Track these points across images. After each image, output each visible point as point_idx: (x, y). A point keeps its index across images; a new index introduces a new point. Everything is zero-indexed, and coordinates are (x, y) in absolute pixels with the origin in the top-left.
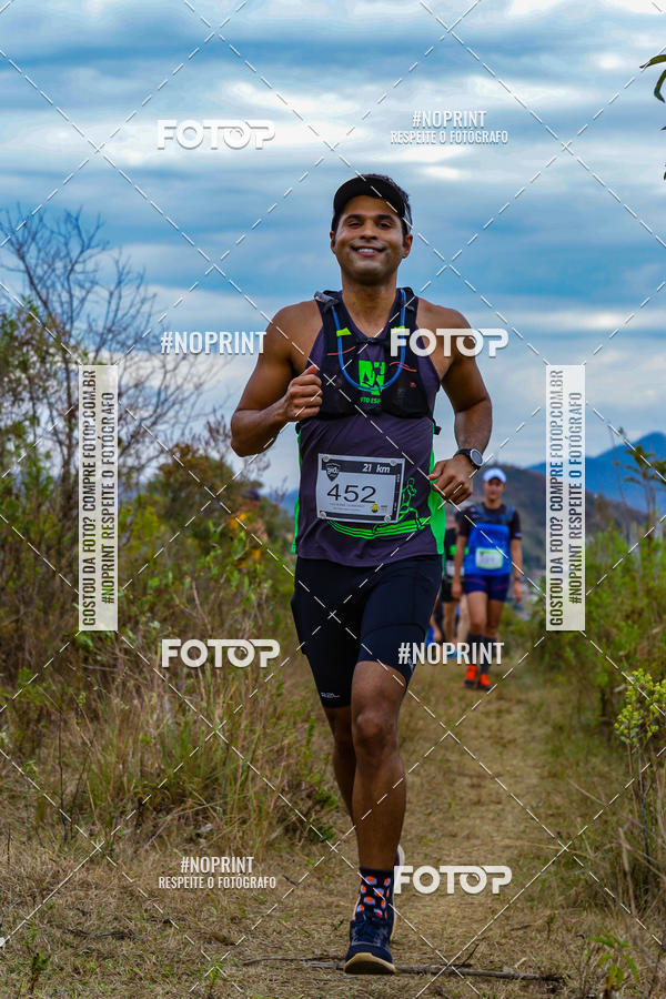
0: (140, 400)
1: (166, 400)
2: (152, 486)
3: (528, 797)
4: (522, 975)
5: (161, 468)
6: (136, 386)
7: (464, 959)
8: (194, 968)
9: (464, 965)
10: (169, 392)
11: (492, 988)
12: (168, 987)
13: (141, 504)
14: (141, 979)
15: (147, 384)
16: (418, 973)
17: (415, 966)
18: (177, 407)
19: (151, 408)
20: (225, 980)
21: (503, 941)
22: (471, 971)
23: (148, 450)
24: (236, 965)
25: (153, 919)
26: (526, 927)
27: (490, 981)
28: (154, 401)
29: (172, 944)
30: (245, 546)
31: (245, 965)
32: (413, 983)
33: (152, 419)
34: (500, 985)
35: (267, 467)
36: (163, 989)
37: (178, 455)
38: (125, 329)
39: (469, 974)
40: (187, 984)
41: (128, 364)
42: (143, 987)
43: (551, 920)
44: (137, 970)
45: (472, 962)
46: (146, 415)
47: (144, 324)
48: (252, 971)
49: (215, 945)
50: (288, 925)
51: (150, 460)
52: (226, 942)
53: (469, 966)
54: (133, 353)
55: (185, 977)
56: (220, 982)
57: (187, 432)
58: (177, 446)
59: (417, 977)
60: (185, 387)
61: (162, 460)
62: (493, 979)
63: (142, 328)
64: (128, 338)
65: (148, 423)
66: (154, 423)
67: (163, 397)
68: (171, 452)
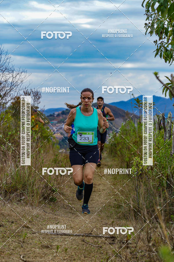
0: (6, 85)
1: (13, 85)
2: (9, 108)
3: (108, 190)
4: (105, 236)
5: (12, 103)
6: (5, 81)
7: (90, 232)
8: (19, 234)
9: (90, 234)
10: (14, 83)
11: (97, 240)
12: (12, 239)
13: (7, 112)
14: (5, 237)
15: (8, 81)
16: (78, 236)
17: (77, 234)
18: (16, 87)
19: (9, 87)
20: (27, 237)
21: (100, 227)
22: (92, 235)
23: (8, 98)
24: (30, 234)
25: (9, 221)
26: (106, 224)
27: (96, 238)
28: (10, 85)
29: (14, 228)
30: (34, 124)
31: (33, 233)
32: (77, 238)
33: (10, 90)
34: (99, 239)
35: (40, 103)
36: (11, 240)
37: (16, 100)
38: (2, 66)
39: (91, 236)
40: (18, 238)
41: (3, 75)
42: (6, 239)
43: (113, 222)
44: (4, 235)
45: (92, 233)
46: (8, 89)
47: (8, 65)
48: (35, 235)
49: (25, 228)
50: (44, 223)
51: (9, 101)
52: (28, 227)
53: (92, 234)
54: (5, 72)
55: (17, 237)
56: (26, 238)
57: (18, 94)
58: (16, 97)
59: (78, 237)
60: (18, 82)
61: (12, 101)
62: (98, 237)
63: (7, 66)
64: (3, 68)
65: (8, 91)
66: (10, 91)
67: (12, 84)
68: (14, 99)
